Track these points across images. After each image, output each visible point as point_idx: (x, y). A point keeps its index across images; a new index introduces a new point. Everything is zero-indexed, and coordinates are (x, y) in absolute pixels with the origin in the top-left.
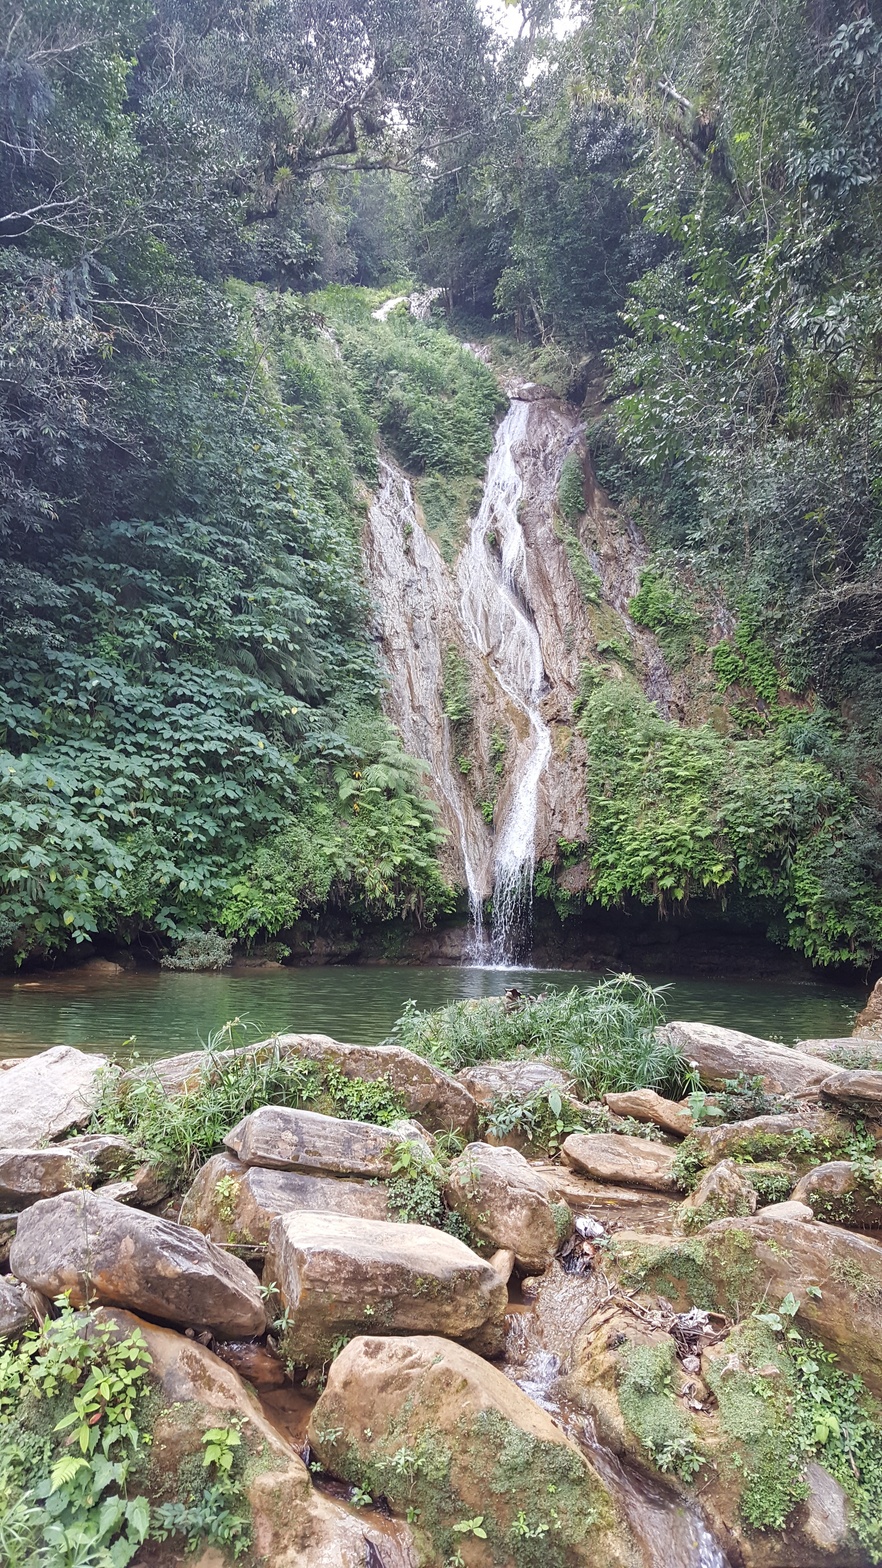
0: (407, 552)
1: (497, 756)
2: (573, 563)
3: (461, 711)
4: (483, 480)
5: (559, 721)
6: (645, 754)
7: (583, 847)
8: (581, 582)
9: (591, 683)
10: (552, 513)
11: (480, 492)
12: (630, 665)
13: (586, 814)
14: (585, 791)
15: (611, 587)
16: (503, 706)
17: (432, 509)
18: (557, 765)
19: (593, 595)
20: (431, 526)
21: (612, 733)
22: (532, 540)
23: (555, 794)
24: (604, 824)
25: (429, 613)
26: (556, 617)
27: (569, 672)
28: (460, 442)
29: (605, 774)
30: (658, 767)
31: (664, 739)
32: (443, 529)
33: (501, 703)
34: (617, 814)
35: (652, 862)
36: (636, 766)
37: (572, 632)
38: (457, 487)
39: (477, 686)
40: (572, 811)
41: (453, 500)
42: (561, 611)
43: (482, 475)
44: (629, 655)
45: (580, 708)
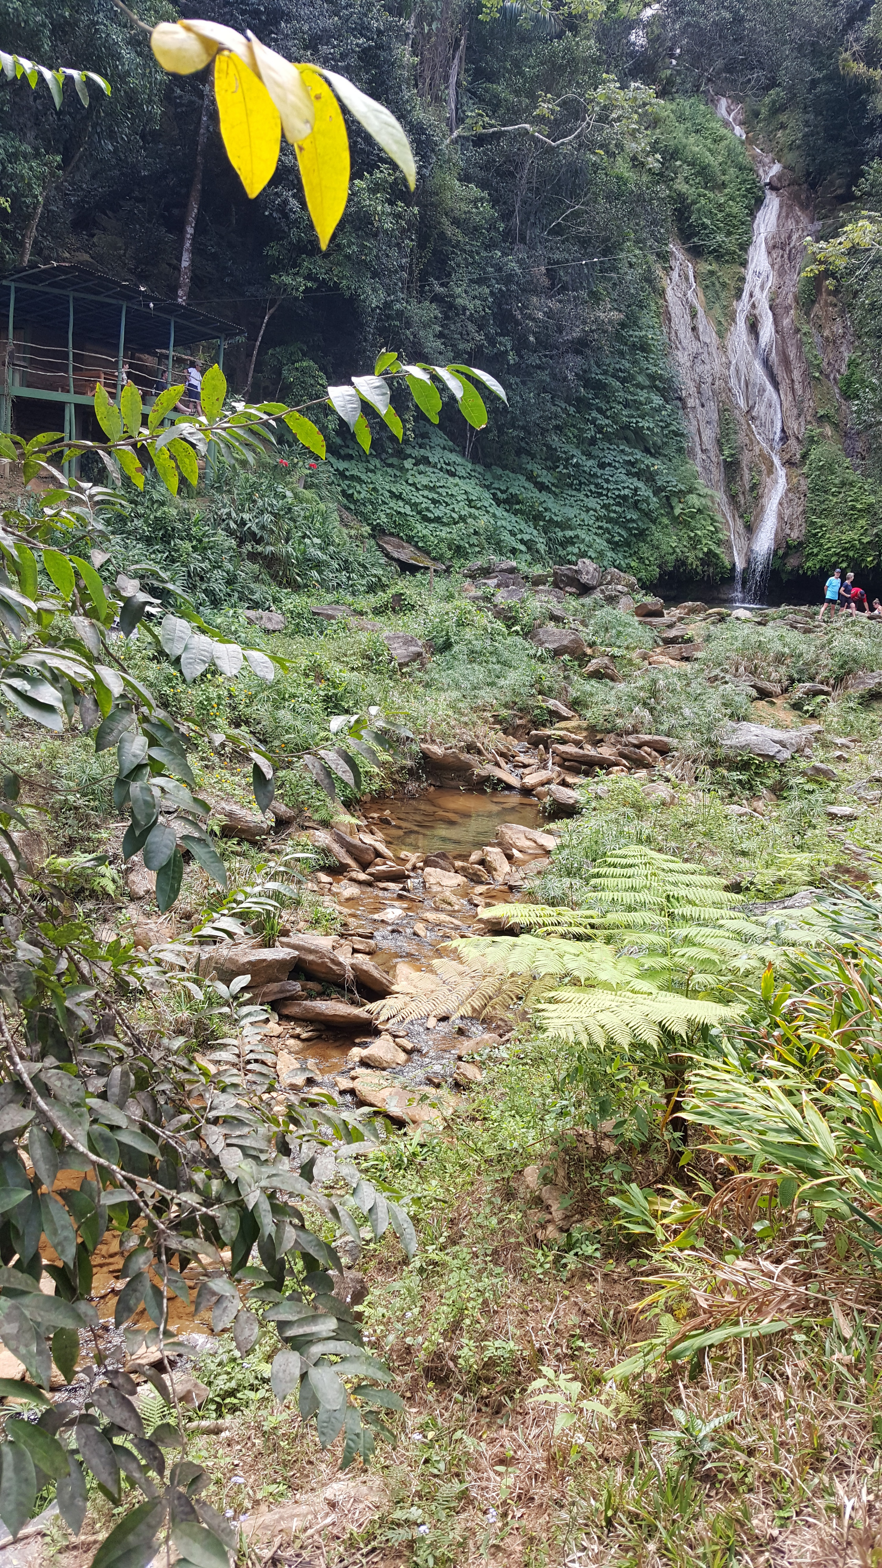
0: (694, 329)
1: (754, 487)
2: (806, 349)
3: (732, 455)
4: (745, 268)
5: (791, 464)
6: (840, 493)
7: (801, 544)
8: (810, 364)
9: (812, 440)
10: (794, 305)
11: (743, 279)
12: (836, 426)
13: (804, 525)
15: (829, 364)
16: (758, 453)
17: (710, 293)
18: (790, 494)
19: (817, 373)
20: (709, 309)
21: (823, 477)
22: (779, 328)
23: (788, 512)
24: (813, 532)
25: (710, 380)
26: (793, 390)
27: (799, 429)
29: (816, 503)
30: (846, 501)
32: (717, 311)
33: (757, 449)
34: (821, 527)
35: (837, 554)
36: (835, 499)
37: (802, 402)
38: (726, 273)
39: (742, 438)
40: (797, 523)
41: (724, 285)
42: (796, 385)
43: (744, 264)
44: (836, 418)
45: (804, 456)
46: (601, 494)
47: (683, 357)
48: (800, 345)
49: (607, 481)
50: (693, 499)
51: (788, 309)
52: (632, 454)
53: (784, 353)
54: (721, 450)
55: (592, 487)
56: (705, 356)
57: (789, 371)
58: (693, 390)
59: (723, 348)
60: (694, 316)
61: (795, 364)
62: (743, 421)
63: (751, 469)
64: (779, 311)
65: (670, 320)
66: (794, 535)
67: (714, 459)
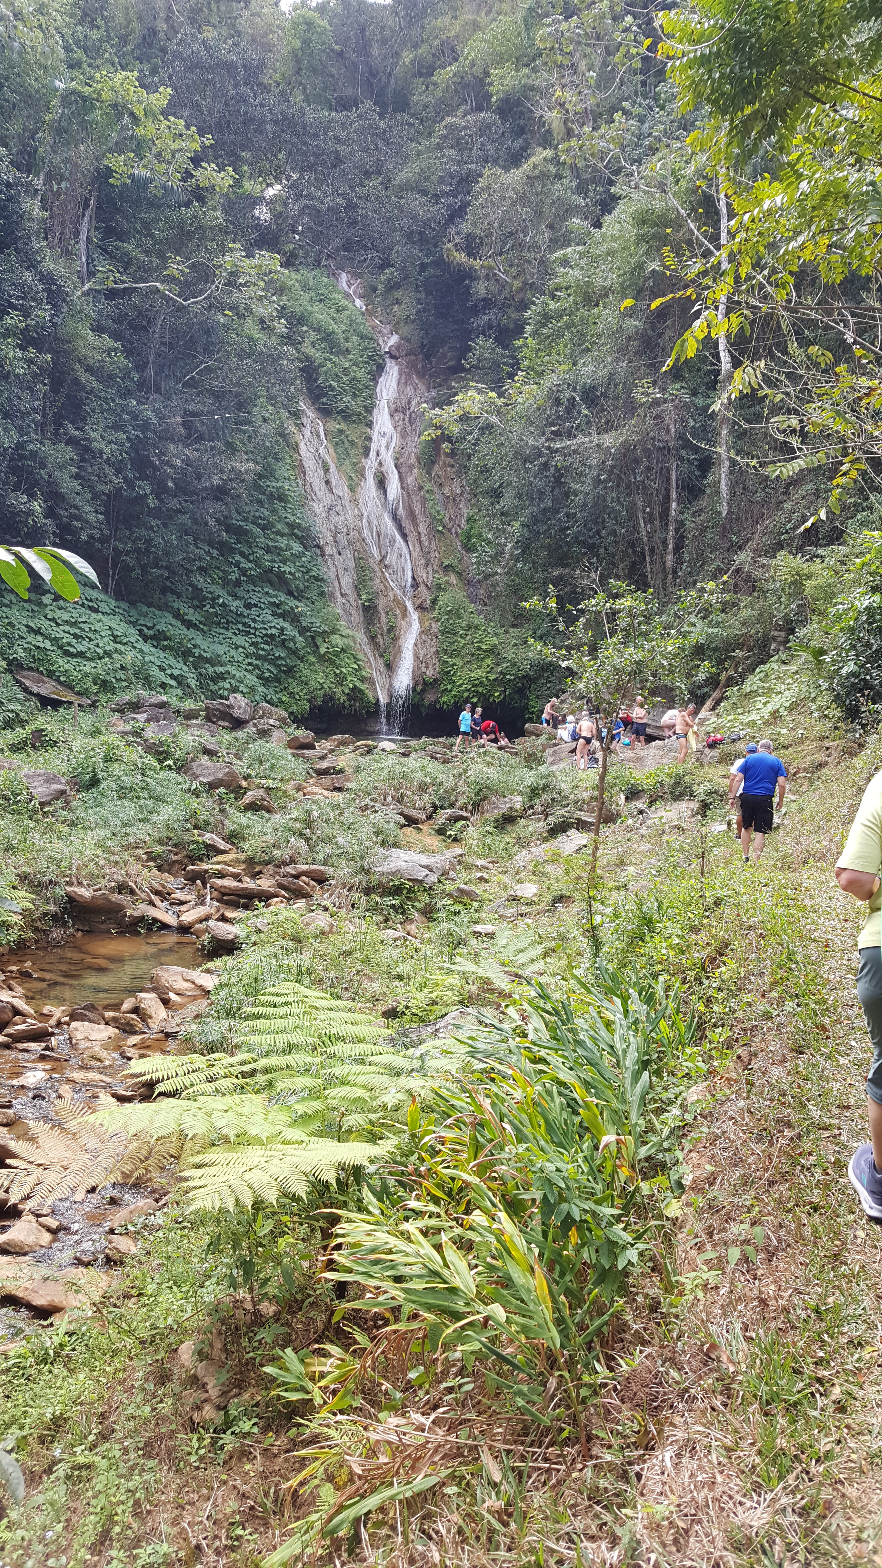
0: (327, 482)
1: (391, 629)
3: (369, 600)
4: (371, 428)
5: (423, 609)
6: (467, 635)
7: (436, 680)
8: (433, 519)
9: (440, 587)
10: (416, 464)
11: (369, 439)
12: (459, 575)
13: (438, 664)
14: (437, 652)
15: (450, 519)
16: (392, 598)
17: (340, 450)
18: (423, 636)
19: (440, 528)
20: (340, 465)
21: (451, 621)
22: (405, 485)
23: (422, 652)
24: (446, 670)
25: (344, 530)
26: (420, 541)
27: (427, 577)
28: (354, 396)
29: (447, 644)
30: (473, 643)
31: (477, 628)
32: (348, 467)
33: (391, 595)
34: (453, 666)
35: (468, 690)
36: (462, 641)
37: (429, 552)
38: (354, 432)
39: (377, 583)
40: (431, 662)
41: (353, 443)
42: (423, 538)
43: (370, 425)
44: (459, 569)
45: (434, 602)
46: (249, 633)
47: (319, 508)
48: (424, 501)
49: (254, 621)
50: (336, 639)
51: (411, 467)
52: (276, 596)
53: (410, 508)
54: (359, 595)
55: (240, 626)
56: (339, 508)
57: (415, 524)
58: (330, 539)
59: (355, 501)
60: (327, 470)
61: (420, 518)
62: (377, 569)
63: (387, 613)
64: (403, 469)
65: (304, 473)
66: (430, 672)
67: (353, 603)
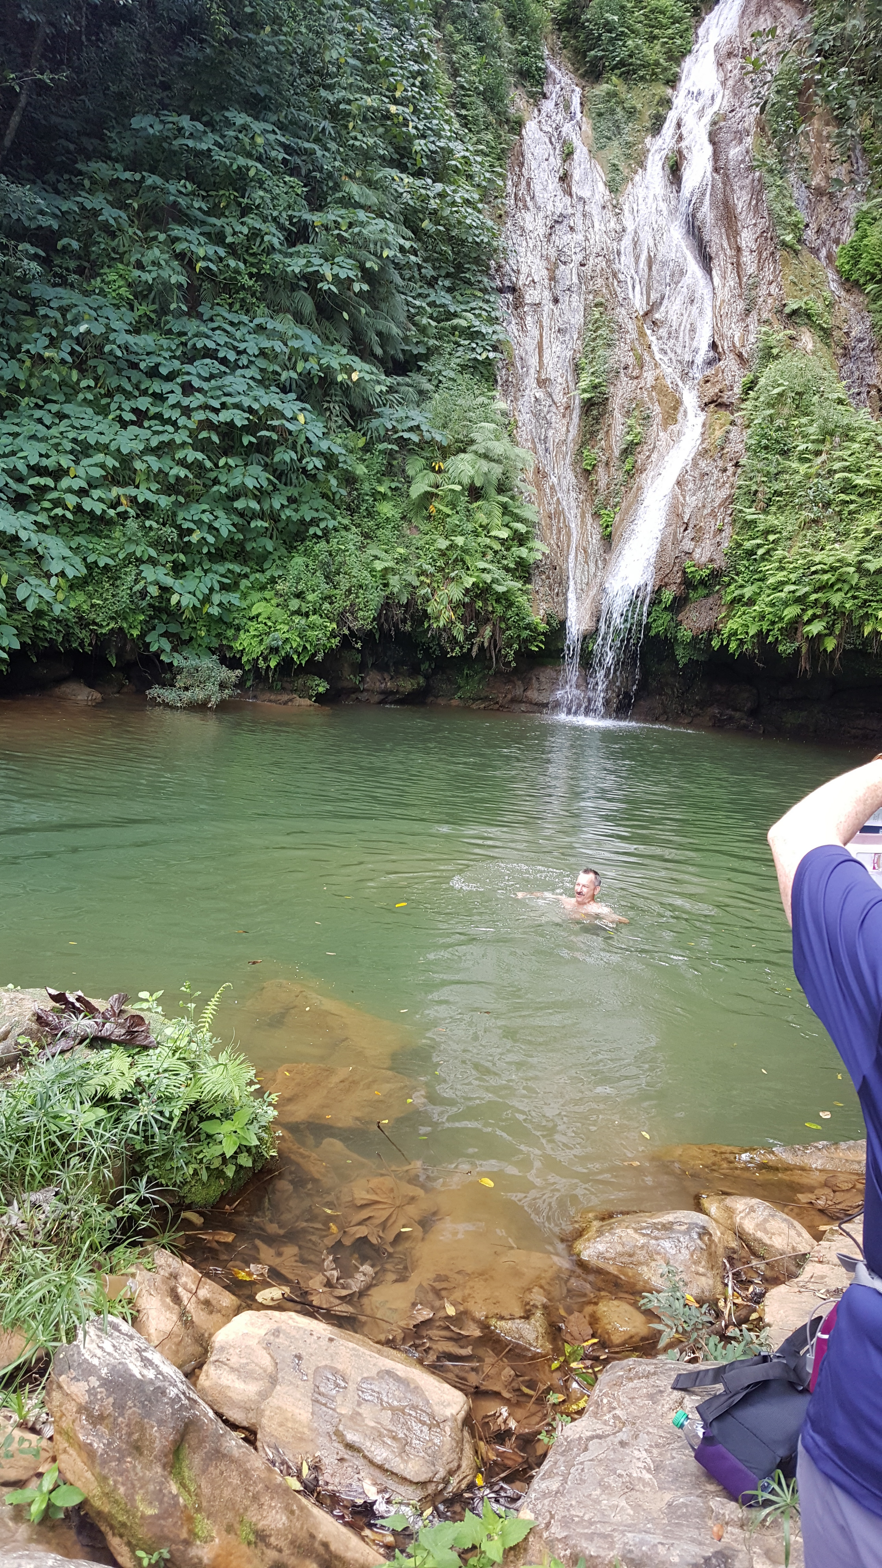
1: (630, 449)
2: (769, 195)
3: (595, 387)
4: (673, 87)
5: (721, 405)
6: (818, 453)
7: (716, 575)
8: (777, 221)
9: (768, 355)
10: (753, 130)
11: (667, 103)
12: (826, 333)
13: (728, 530)
14: (731, 499)
15: (819, 231)
17: (603, 124)
18: (703, 464)
19: (789, 238)
20: (599, 146)
21: (779, 422)
22: (721, 164)
23: (692, 501)
24: (748, 545)
26: (738, 266)
27: (743, 339)
28: (652, 38)
29: (760, 478)
30: (831, 472)
31: (847, 434)
32: (614, 150)
33: (649, 377)
34: (767, 532)
36: (803, 468)
37: (756, 286)
38: (639, 96)
39: (622, 355)
40: (711, 525)
41: (631, 113)
42: (746, 258)
43: (672, 82)
44: (826, 320)
45: (748, 386)
48: (758, 189)
50: (465, 464)
51: (742, 136)
54: (577, 379)
57: (734, 235)
61: (746, 221)
64: (723, 140)
66: (704, 553)
